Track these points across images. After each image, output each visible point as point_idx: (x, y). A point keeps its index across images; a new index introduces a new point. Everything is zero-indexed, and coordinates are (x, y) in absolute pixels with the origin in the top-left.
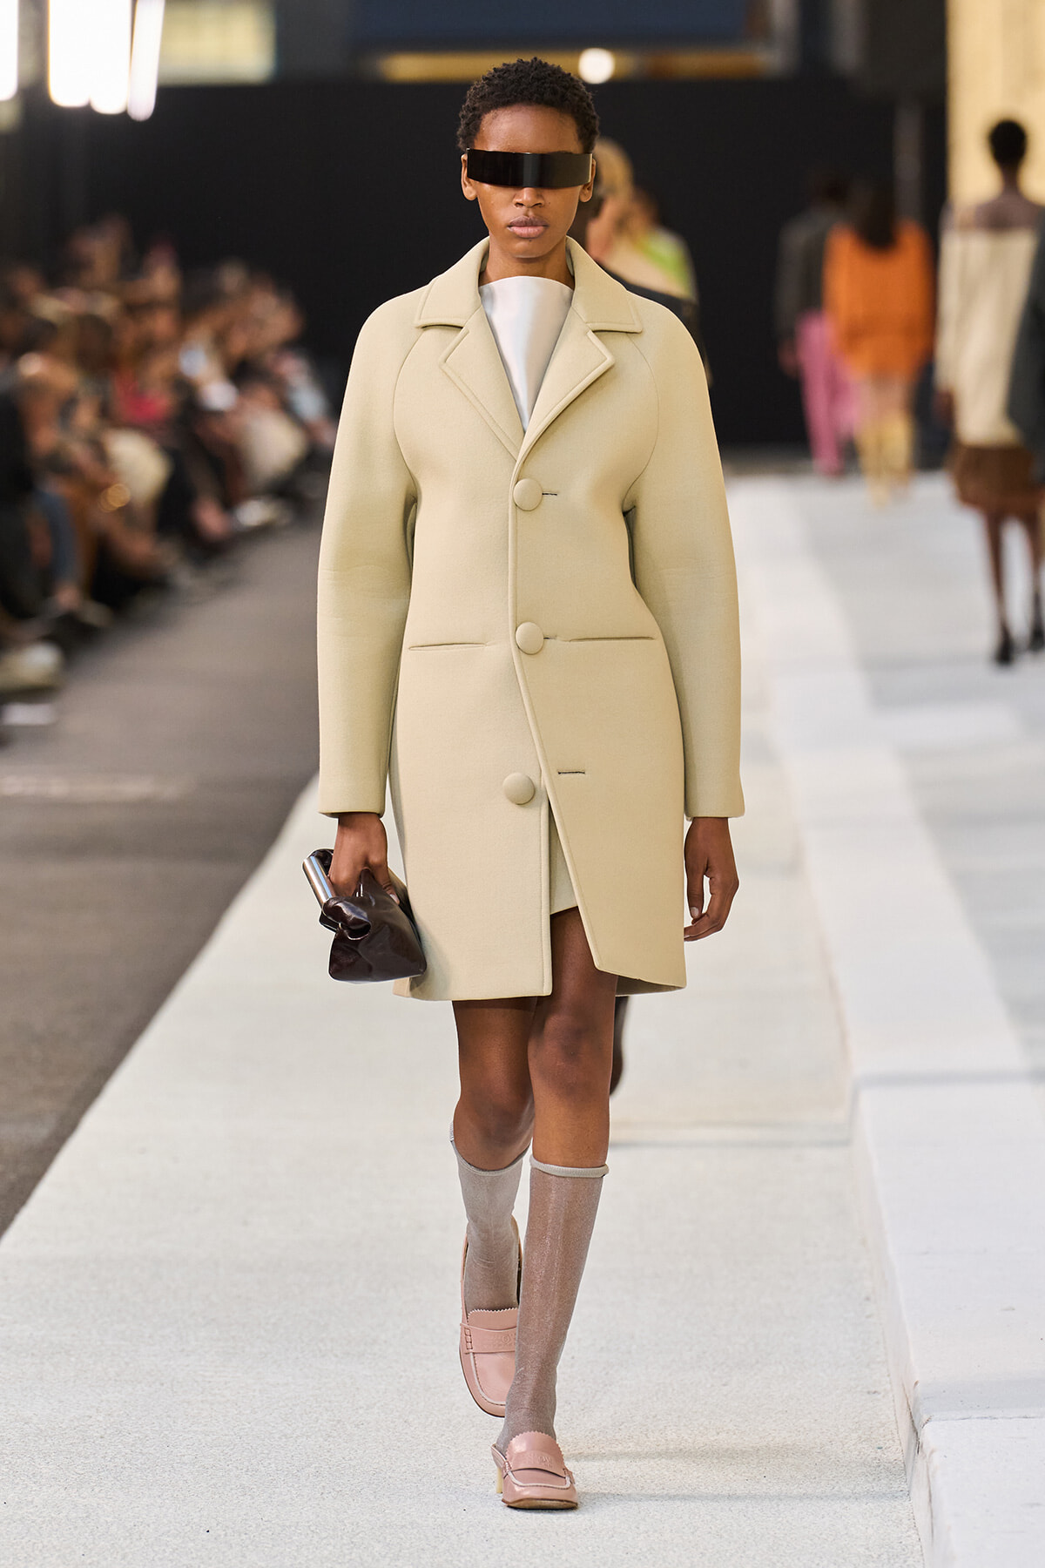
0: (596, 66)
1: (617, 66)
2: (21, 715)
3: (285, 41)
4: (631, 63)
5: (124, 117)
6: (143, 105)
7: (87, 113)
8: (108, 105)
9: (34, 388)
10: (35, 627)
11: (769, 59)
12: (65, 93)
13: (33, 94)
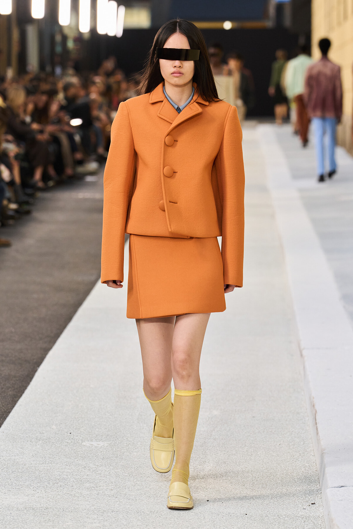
0: (228, 25)
1: (233, 26)
2: (89, 179)
3: (154, 19)
4: (236, 25)
5: (115, 37)
6: (120, 34)
7: (106, 36)
8: (111, 34)
9: (94, 101)
10: (94, 157)
11: (269, 24)
12: (101, 30)
13: (93, 31)
